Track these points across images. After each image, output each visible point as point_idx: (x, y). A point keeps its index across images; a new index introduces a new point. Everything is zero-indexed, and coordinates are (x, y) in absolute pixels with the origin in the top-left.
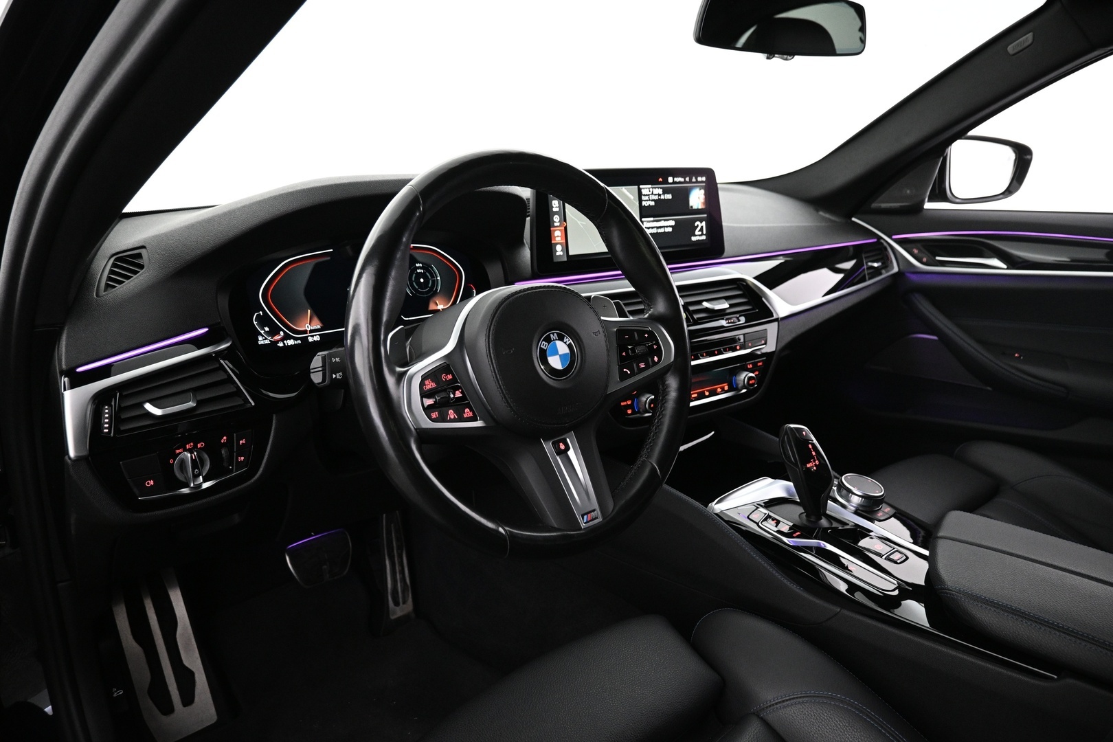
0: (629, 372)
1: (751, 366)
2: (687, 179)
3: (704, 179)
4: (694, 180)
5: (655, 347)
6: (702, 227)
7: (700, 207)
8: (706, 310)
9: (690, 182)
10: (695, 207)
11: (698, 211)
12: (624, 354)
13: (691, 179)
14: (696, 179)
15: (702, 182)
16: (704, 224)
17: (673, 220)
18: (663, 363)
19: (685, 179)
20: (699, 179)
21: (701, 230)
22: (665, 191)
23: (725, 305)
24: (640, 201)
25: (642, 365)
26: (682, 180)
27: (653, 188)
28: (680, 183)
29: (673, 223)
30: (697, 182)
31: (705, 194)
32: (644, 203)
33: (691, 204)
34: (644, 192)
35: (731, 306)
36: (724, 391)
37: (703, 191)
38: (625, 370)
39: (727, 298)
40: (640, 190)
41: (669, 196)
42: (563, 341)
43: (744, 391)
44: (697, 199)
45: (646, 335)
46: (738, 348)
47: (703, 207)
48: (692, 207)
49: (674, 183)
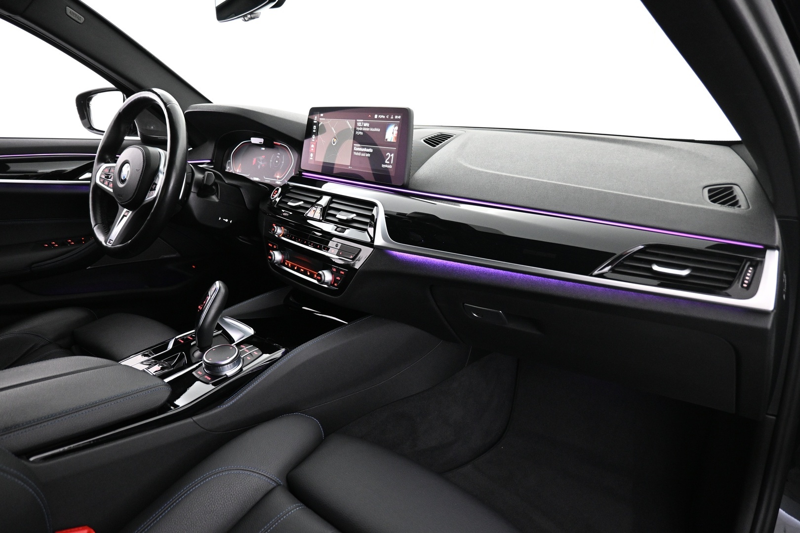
1: (335, 270)
2: (387, 117)
3: (399, 117)
4: (392, 118)
6: (391, 157)
7: (392, 141)
9: (389, 119)
10: (389, 140)
11: (390, 144)
13: (390, 117)
14: (394, 117)
15: (398, 119)
16: (392, 155)
17: (372, 148)
19: (386, 117)
20: (396, 117)
21: (390, 160)
22: (371, 125)
24: (355, 130)
26: (384, 117)
27: (364, 122)
28: (382, 119)
29: (371, 150)
30: (394, 120)
31: (398, 131)
32: (357, 133)
33: (386, 137)
34: (359, 124)
37: (397, 128)
40: (356, 122)
44: (391, 133)
47: (395, 141)
48: (387, 140)
49: (378, 119)
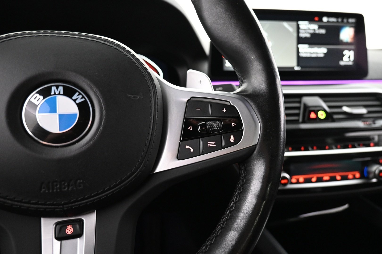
0: (192, 150)
2: (340, 20)
3: (354, 21)
4: (345, 21)
5: (234, 125)
7: (349, 41)
8: (345, 113)
9: (342, 22)
10: (345, 40)
11: (347, 44)
12: (190, 128)
13: (342, 20)
14: (347, 20)
15: (352, 23)
16: (351, 53)
17: (325, 48)
18: (242, 145)
19: (338, 20)
20: (350, 21)
21: (349, 57)
22: (320, 27)
23: (363, 111)
24: (298, 32)
25: (212, 144)
26: (335, 20)
27: (309, 24)
28: (333, 22)
29: (325, 50)
30: (348, 23)
31: (354, 32)
32: (301, 35)
33: (341, 38)
34: (302, 26)
35: (369, 112)
36: (354, 178)
37: (352, 29)
38: (187, 147)
39: (365, 106)
40: (298, 25)
41: (323, 31)
42: (71, 96)
43: (374, 180)
44: (347, 35)
45: (224, 110)
46: (372, 144)
47: (352, 41)
48: (342, 40)
49: (328, 22)
